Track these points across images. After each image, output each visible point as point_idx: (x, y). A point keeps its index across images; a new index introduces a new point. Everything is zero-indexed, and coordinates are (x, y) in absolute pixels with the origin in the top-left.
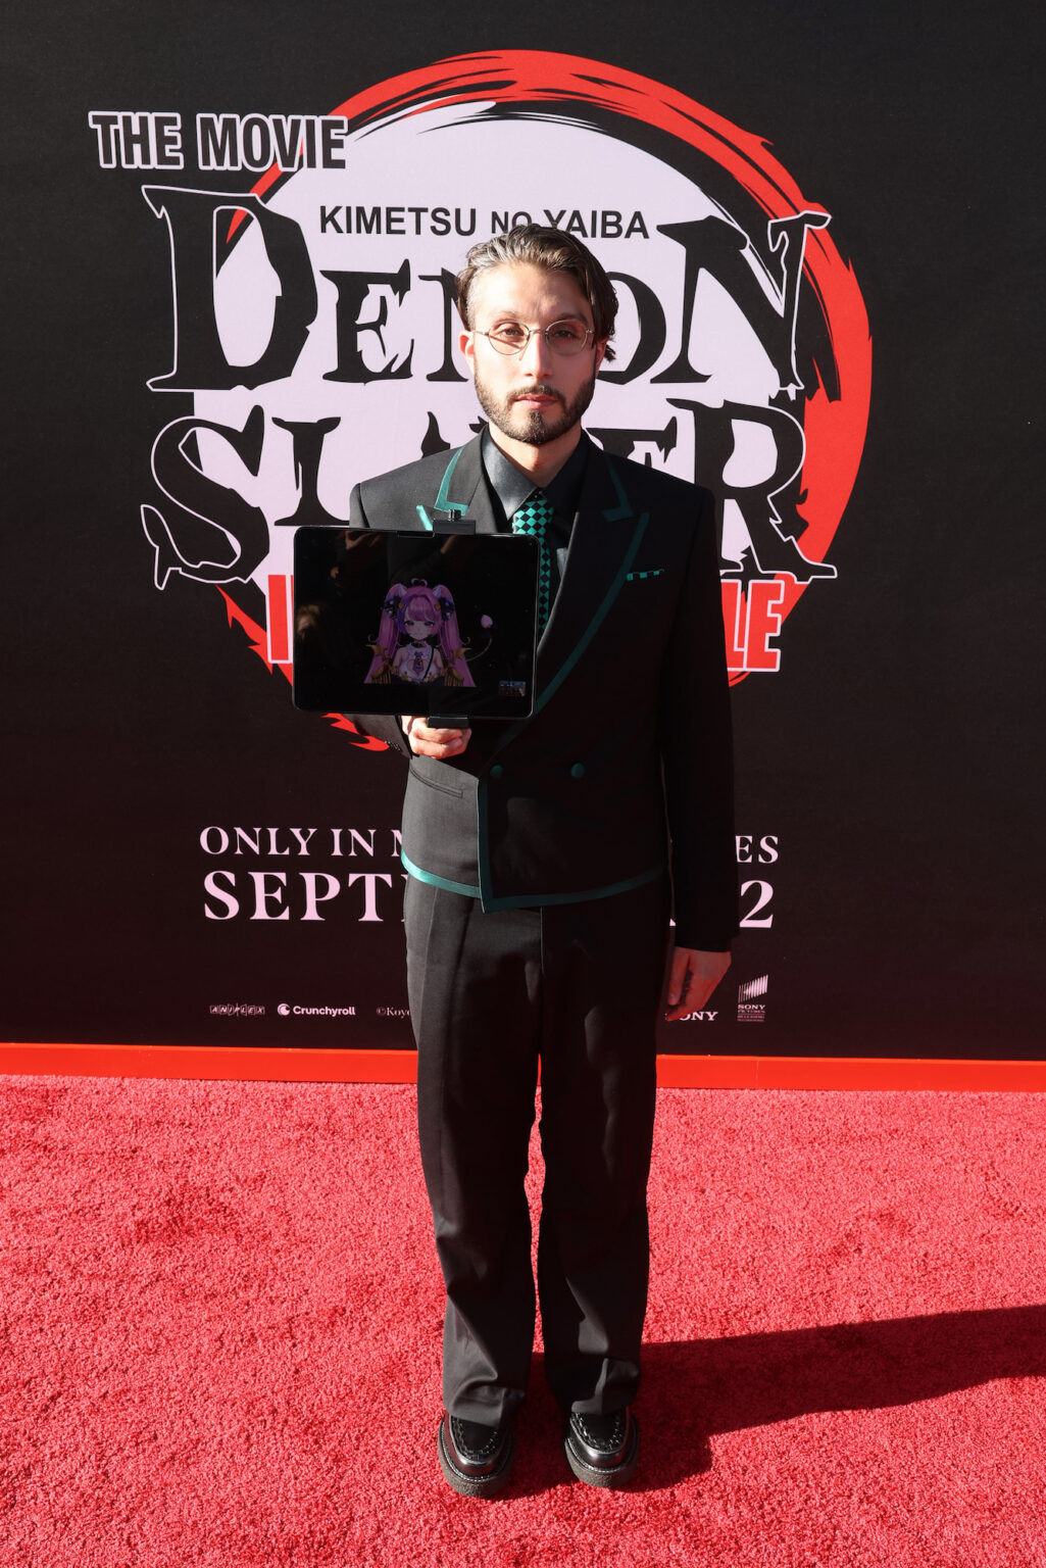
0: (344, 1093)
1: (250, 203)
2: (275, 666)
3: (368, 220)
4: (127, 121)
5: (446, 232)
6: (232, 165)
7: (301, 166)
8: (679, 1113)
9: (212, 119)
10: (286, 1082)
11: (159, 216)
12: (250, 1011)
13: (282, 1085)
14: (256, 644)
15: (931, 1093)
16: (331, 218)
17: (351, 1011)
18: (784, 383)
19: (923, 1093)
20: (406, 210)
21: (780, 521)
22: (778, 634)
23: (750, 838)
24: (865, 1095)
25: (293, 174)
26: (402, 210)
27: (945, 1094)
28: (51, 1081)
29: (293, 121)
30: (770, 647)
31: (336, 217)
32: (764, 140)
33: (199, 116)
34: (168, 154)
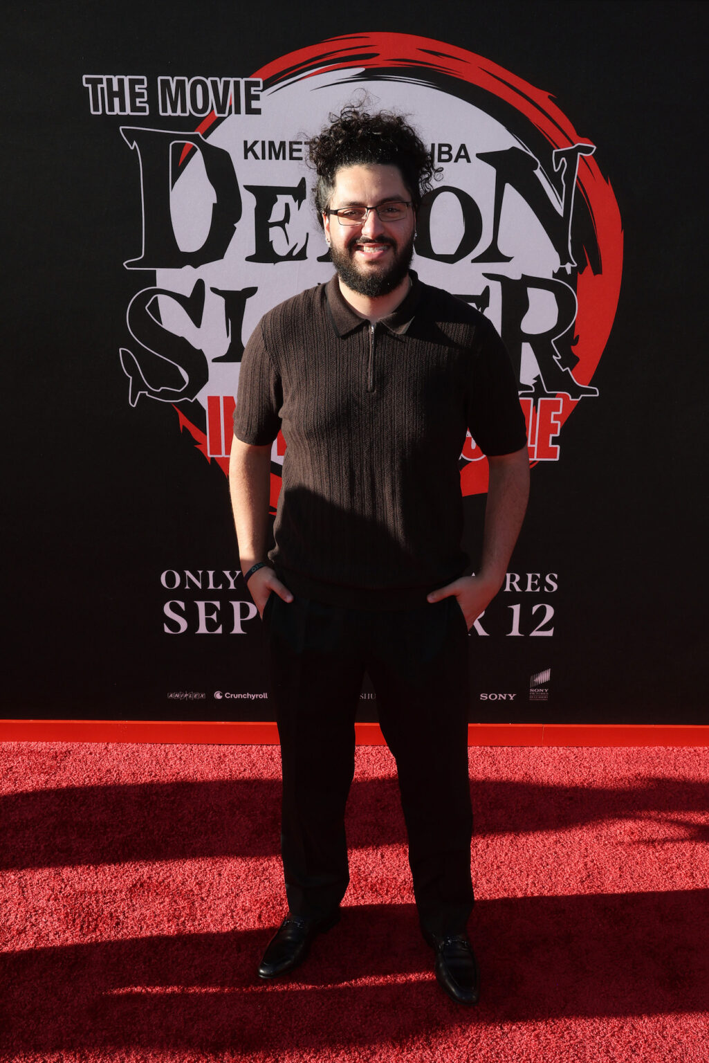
0: (261, 752)
1: (195, 139)
2: (212, 459)
3: (276, 151)
4: (110, 82)
6: (182, 112)
8: (491, 763)
9: (168, 80)
10: (220, 745)
11: (132, 148)
12: (195, 696)
13: (217, 746)
14: (200, 444)
15: (662, 748)
16: (251, 149)
17: (265, 696)
18: (563, 262)
19: (656, 748)
20: (303, 143)
21: (560, 357)
22: (558, 435)
23: (539, 575)
24: (616, 750)
25: (225, 118)
26: (300, 143)
27: (671, 749)
28: (59, 746)
29: (225, 81)
30: (553, 444)
31: (254, 148)
32: (549, 94)
33: (160, 78)
34: (138, 104)
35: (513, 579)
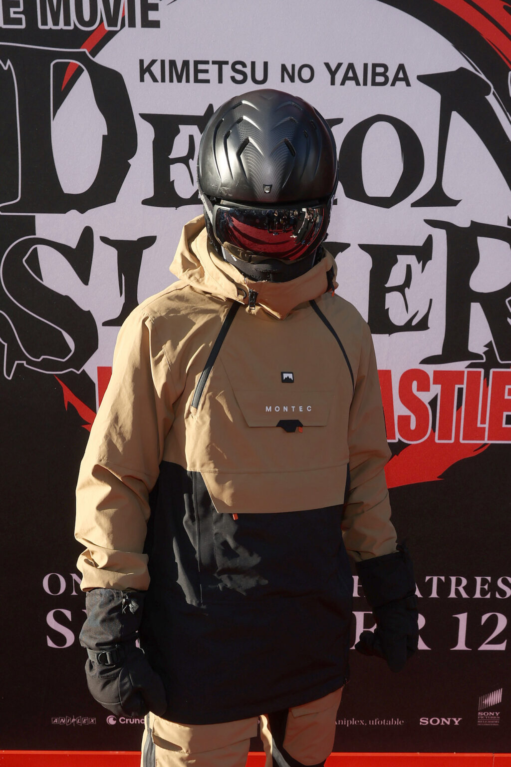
1: (81, 57)
3: (179, 71)
5: (244, 81)
6: (65, 25)
7: (123, 25)
11: (6, 68)
12: (84, 722)
16: (149, 70)
20: (211, 63)
23: (489, 579)
25: (116, 32)
26: (207, 62)
30: (506, 424)
31: (152, 69)
32: (505, 4)
34: (12, 15)
35: (459, 583)
